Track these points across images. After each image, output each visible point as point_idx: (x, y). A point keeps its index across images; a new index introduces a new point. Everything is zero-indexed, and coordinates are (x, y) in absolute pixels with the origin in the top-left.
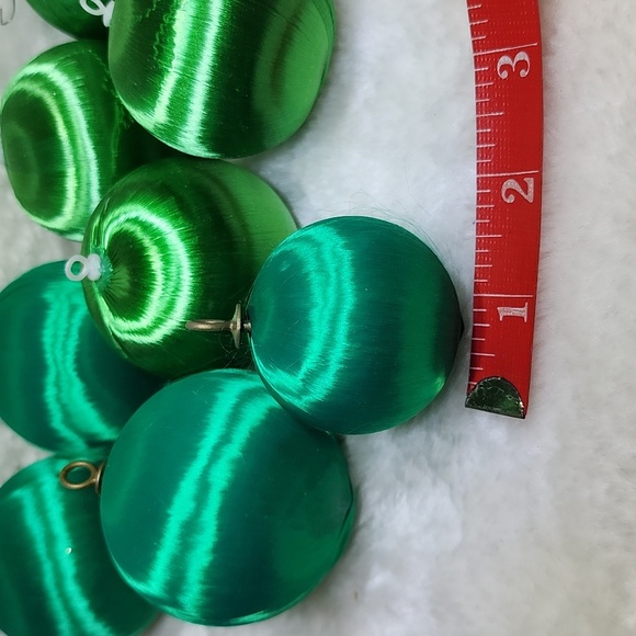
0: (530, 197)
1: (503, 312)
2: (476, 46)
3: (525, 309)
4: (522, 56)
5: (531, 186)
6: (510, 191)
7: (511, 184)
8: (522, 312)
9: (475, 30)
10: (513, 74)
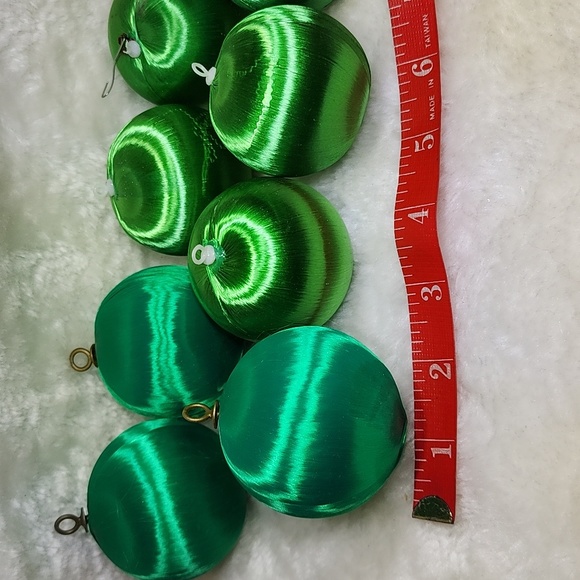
0: (448, 376)
1: (435, 451)
2: (407, 280)
3: (450, 449)
4: (436, 288)
5: (449, 368)
6: (435, 372)
7: (435, 367)
8: (447, 451)
9: (405, 271)
10: (432, 298)
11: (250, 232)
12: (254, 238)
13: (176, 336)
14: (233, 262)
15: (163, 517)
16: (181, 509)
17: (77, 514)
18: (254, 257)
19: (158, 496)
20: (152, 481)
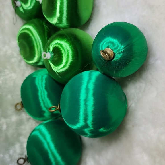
11: (60, 44)
12: (61, 45)
13: (46, 88)
14: (57, 55)
15: (51, 150)
16: (57, 146)
17: (24, 157)
18: (63, 52)
19: (48, 143)
20: (45, 139)
